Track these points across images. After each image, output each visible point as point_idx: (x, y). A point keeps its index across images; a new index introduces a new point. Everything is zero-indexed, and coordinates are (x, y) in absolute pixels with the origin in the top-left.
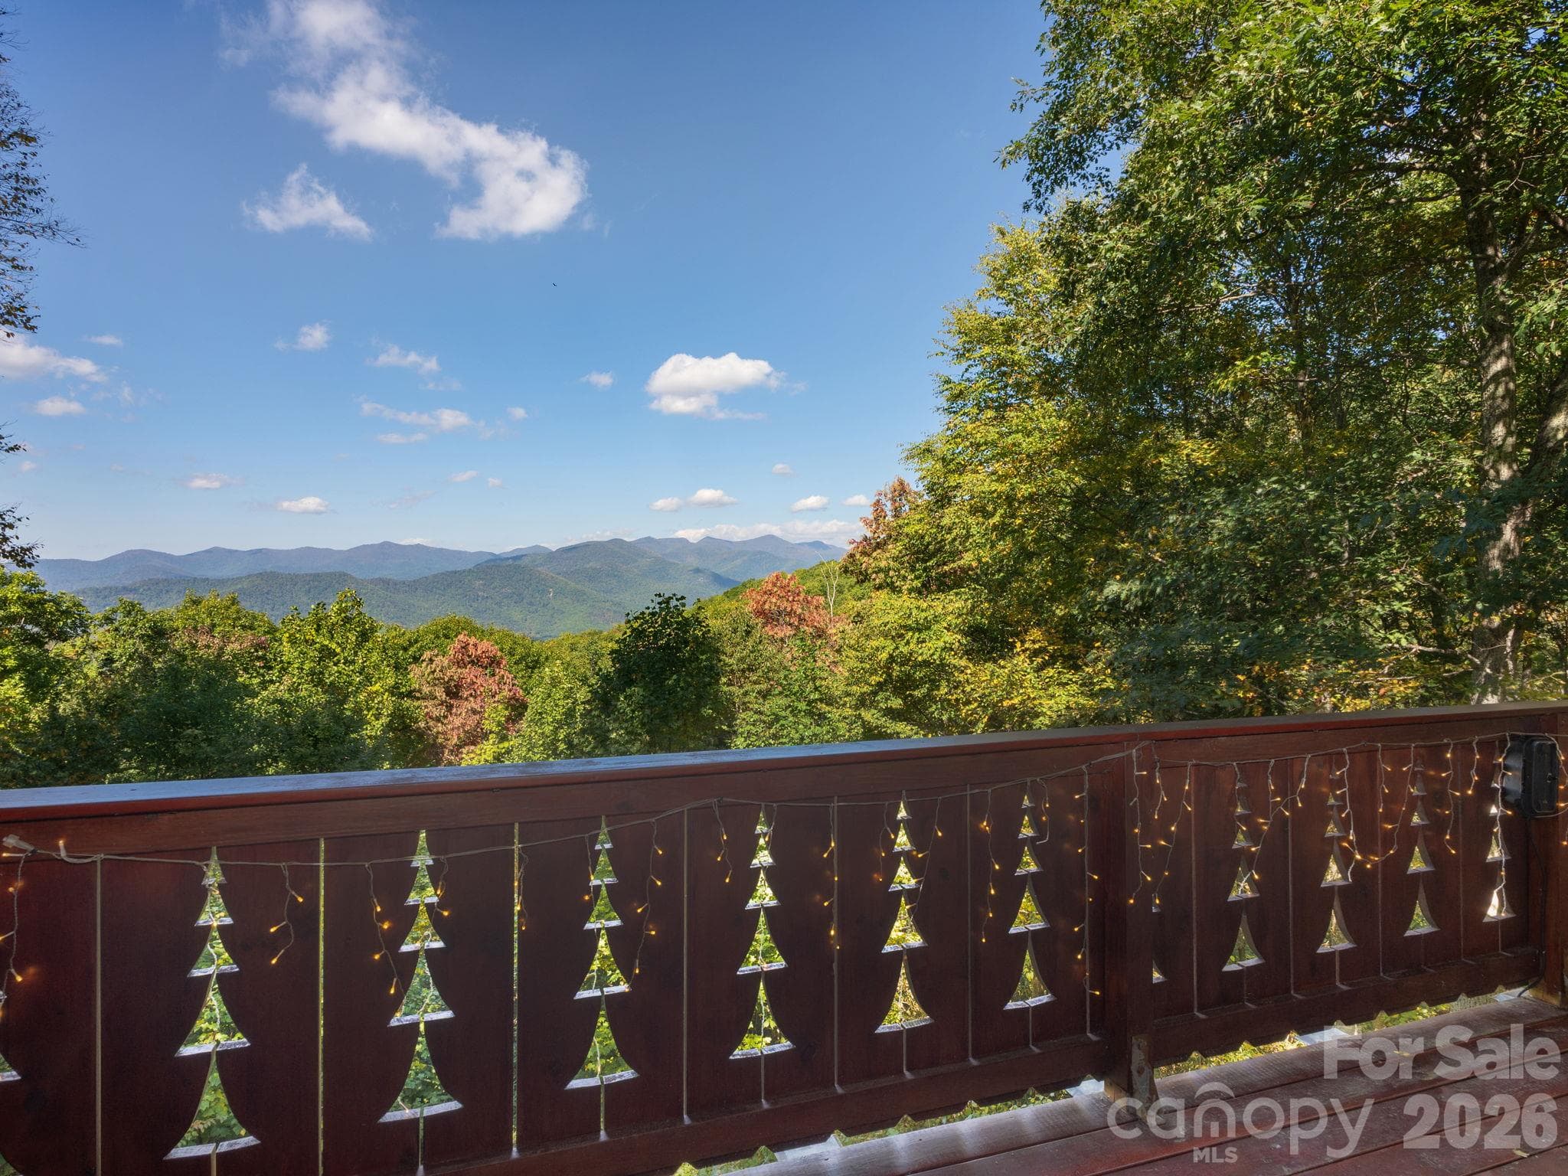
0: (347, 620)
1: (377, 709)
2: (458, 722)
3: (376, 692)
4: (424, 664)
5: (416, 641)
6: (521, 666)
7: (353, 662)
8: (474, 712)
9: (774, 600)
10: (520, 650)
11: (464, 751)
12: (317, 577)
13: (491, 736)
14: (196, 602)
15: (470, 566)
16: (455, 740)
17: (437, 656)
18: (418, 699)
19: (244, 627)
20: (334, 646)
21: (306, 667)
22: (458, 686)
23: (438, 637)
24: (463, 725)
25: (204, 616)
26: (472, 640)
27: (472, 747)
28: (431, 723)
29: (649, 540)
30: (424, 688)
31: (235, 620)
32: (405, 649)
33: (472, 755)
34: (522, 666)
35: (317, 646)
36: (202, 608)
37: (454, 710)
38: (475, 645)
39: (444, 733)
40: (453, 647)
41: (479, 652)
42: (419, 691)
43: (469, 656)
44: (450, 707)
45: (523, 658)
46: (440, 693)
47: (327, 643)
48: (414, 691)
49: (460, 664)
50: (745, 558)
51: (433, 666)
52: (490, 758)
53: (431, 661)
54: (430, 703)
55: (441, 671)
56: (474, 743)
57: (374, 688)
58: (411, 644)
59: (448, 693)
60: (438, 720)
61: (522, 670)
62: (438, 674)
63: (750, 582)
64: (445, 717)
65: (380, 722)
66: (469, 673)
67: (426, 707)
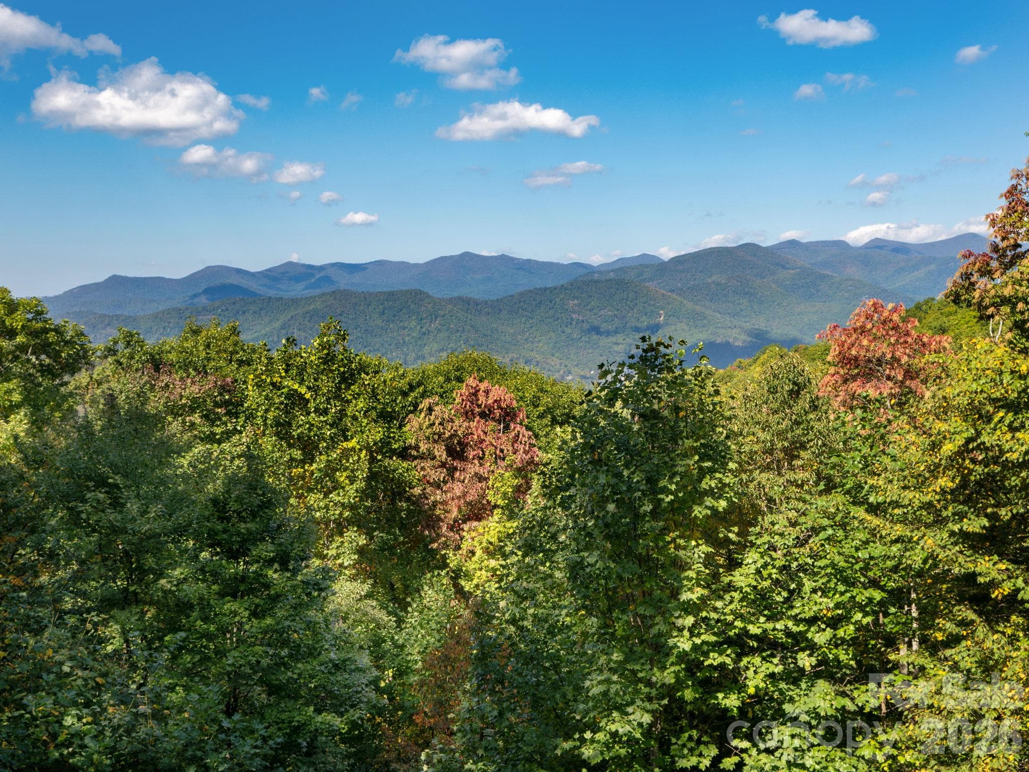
0: (328, 359)
1: (352, 471)
2: (458, 489)
3: (353, 449)
4: (423, 415)
5: (419, 384)
6: (545, 421)
7: (325, 412)
8: (481, 479)
9: (865, 342)
10: (546, 400)
11: (466, 527)
12: (391, 295)
13: (495, 512)
14: (196, 332)
15: (563, 281)
16: (455, 513)
17: (437, 404)
18: (415, 458)
19: (241, 363)
20: (303, 390)
21: (270, 415)
22: (463, 445)
23: (448, 380)
24: (465, 494)
25: (201, 348)
26: (483, 386)
27: (475, 524)
28: (429, 490)
29: (793, 244)
30: (421, 445)
31: (232, 353)
32: (405, 394)
33: (474, 534)
34: (547, 420)
35: (285, 390)
36: (201, 339)
37: (457, 474)
38: (487, 392)
39: (444, 503)
40: (460, 393)
41: (490, 401)
42: (417, 448)
43: (479, 406)
44: (452, 471)
45: (549, 410)
46: (440, 452)
47: (296, 387)
48: (410, 447)
49: (468, 415)
50: (932, 267)
51: (432, 418)
52: (494, 540)
53: (430, 410)
54: (428, 464)
55: (440, 424)
56: (479, 519)
57: (350, 444)
58: (412, 388)
59: (450, 451)
60: (437, 485)
61: (547, 426)
62: (437, 428)
63: (926, 302)
64: (445, 482)
65: (355, 486)
66: (477, 427)
67: (423, 469)
